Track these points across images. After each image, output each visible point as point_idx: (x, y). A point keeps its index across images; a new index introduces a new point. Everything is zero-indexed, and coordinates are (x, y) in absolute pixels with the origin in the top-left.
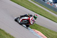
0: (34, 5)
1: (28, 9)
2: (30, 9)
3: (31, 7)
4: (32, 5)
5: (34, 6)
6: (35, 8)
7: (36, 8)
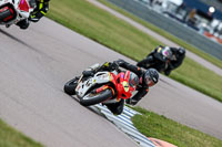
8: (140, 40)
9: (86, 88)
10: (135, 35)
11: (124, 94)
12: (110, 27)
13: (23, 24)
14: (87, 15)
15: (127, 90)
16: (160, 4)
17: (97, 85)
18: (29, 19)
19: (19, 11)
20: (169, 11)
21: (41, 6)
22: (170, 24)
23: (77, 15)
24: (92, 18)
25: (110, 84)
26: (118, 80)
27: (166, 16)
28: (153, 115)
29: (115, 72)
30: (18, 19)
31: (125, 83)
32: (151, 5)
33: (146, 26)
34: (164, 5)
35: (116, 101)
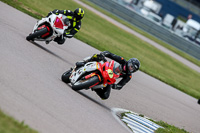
0: (177, 64)
1: (156, 78)
2: (163, 78)
3: (167, 71)
4: (169, 64)
5: (176, 68)
6: (180, 74)
7: (184, 76)
8: (163, 61)
9: (78, 76)
10: (159, 57)
11: (108, 80)
12: (136, 49)
13: (60, 40)
14: (116, 38)
15: (111, 76)
16: (182, 29)
17: (87, 73)
18: (64, 35)
19: (54, 28)
20: (189, 35)
21: (74, 24)
22: (190, 46)
23: (107, 38)
24: (120, 41)
25: (97, 72)
26: (104, 68)
27: (187, 39)
28: (174, 128)
29: (102, 62)
30: (54, 35)
31: (109, 71)
32: (173, 29)
33: (169, 49)
34: (185, 30)
35: (102, 86)
